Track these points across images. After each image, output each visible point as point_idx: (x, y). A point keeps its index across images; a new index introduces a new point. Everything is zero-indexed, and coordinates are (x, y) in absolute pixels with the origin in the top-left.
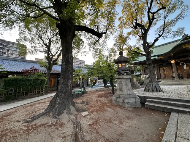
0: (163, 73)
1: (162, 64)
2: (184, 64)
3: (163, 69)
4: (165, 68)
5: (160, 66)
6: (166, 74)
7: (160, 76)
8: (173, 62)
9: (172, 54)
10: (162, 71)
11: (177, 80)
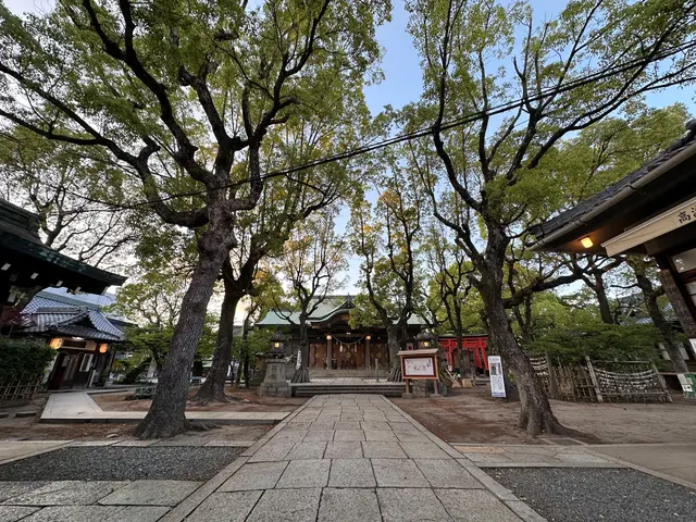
0: (313, 355)
1: (315, 337)
2: (341, 343)
3: (316, 346)
5: (312, 341)
6: (317, 358)
8: (329, 337)
9: (329, 325)
10: (312, 351)
11: (329, 370)
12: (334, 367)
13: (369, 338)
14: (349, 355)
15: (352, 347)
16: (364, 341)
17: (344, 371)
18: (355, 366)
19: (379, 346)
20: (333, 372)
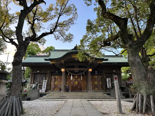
0: (54, 83)
1: (54, 71)
2: (71, 74)
3: (55, 77)
4: (56, 77)
5: (52, 74)
6: (56, 85)
7: (49, 86)
8: (63, 70)
9: (63, 61)
10: (53, 80)
11: (63, 93)
12: (67, 90)
13: (91, 70)
14: (76, 83)
15: (79, 76)
16: (87, 72)
17: (73, 93)
18: (80, 90)
19: (96, 77)
20: (66, 94)
